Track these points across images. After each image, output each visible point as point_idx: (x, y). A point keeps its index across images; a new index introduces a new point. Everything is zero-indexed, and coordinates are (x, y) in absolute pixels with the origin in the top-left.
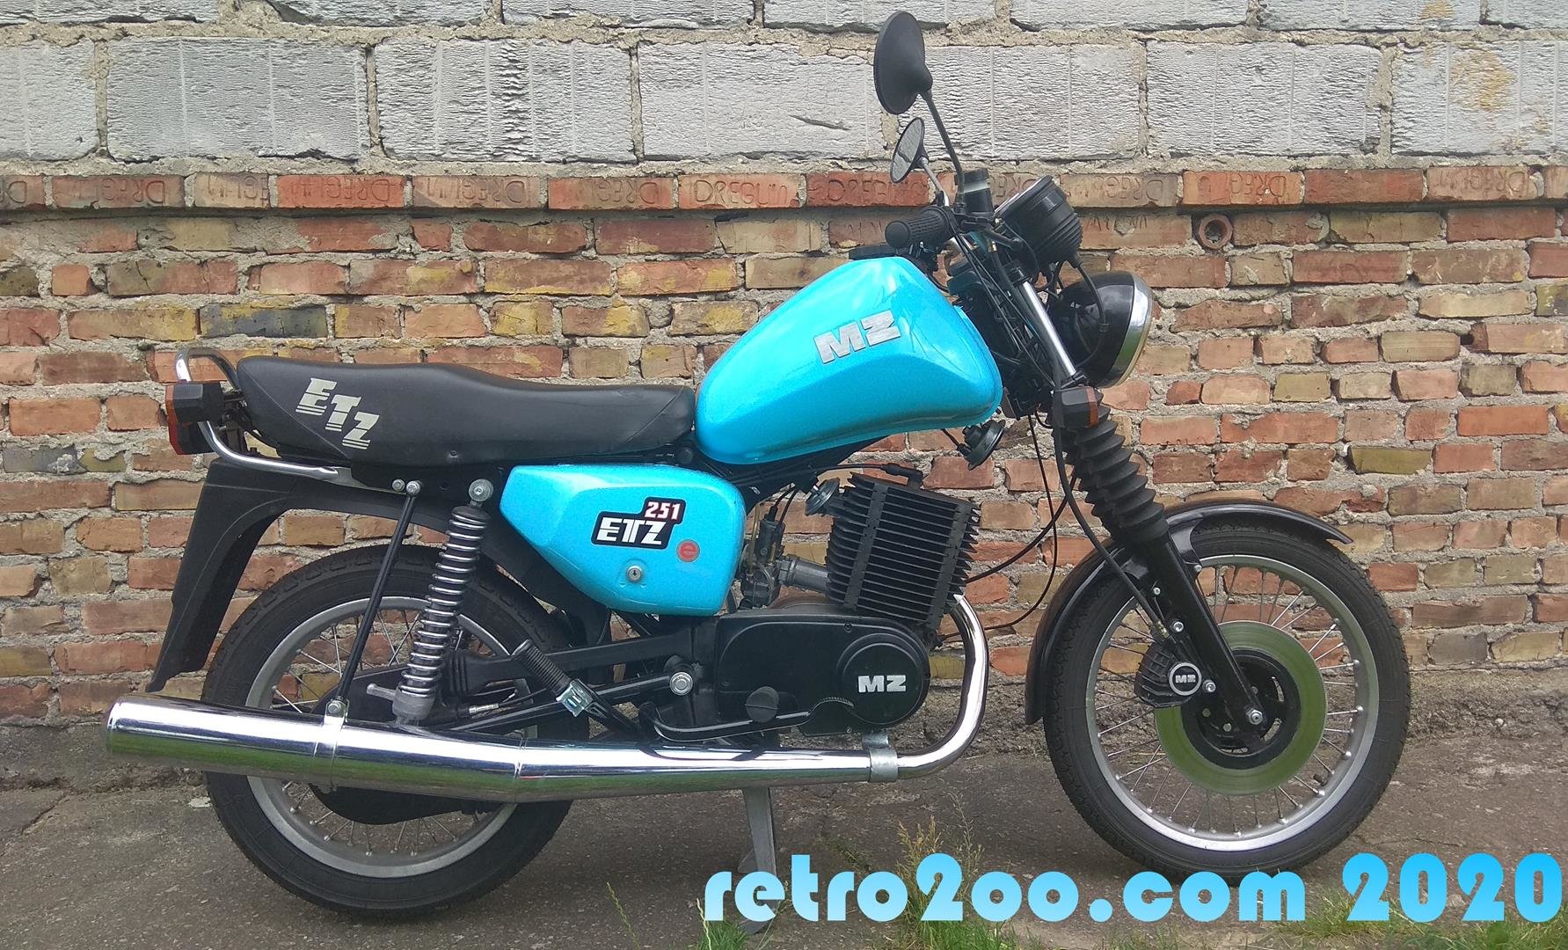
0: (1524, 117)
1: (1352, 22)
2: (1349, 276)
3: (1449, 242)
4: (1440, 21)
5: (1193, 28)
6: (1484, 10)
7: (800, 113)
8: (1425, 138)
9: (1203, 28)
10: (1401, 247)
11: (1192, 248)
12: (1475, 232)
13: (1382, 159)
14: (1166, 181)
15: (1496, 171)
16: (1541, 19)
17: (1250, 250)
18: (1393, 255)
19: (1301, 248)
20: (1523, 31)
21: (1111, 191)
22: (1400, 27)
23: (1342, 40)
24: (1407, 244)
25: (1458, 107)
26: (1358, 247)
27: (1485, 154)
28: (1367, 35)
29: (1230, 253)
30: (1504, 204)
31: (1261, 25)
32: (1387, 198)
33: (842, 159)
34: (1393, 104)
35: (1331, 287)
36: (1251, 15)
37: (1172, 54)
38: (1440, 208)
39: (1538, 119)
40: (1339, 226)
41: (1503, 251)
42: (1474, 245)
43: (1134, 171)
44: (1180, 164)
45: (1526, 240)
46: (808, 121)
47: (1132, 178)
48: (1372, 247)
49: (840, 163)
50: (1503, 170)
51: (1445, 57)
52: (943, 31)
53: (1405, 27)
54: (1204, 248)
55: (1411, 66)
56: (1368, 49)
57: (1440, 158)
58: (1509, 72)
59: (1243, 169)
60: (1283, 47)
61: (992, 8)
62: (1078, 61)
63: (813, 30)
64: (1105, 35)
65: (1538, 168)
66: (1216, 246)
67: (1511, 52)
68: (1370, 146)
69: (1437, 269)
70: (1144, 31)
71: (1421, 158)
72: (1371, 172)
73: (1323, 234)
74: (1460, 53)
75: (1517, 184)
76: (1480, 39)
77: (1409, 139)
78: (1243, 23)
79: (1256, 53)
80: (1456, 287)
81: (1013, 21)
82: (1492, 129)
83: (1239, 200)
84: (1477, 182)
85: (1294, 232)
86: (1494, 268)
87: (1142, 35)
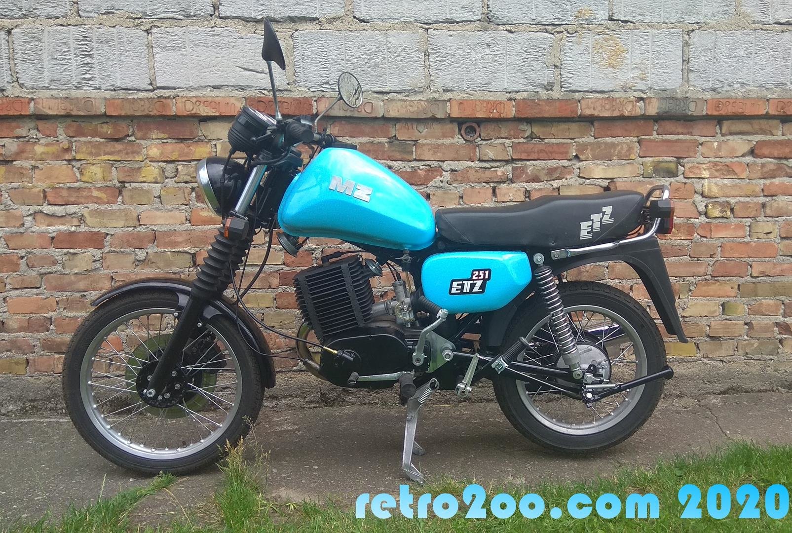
0: (633, 71)
1: (538, 20)
2: (542, 155)
3: (595, 138)
4: (587, 20)
5: (453, 22)
6: (610, 13)
7: (240, 65)
8: (578, 83)
9: (458, 23)
10: (569, 141)
11: (458, 140)
12: (609, 133)
13: (556, 94)
14: (441, 104)
15: (618, 100)
16: (642, 18)
17: (489, 142)
18: (565, 145)
19: (516, 141)
20: (632, 25)
21: (411, 109)
22: (565, 23)
23: (533, 30)
24: (573, 139)
25: (597, 66)
26: (546, 141)
27: (612, 91)
28: (547, 27)
29: (479, 143)
30: (622, 118)
31: (489, 21)
32: (558, 115)
33: (265, 89)
34: (561, 64)
35: (533, 162)
36: (483, 16)
37: (441, 36)
38: (590, 120)
39: (640, 72)
40: (537, 129)
41: (624, 143)
42: (609, 140)
43: (423, 99)
44: (448, 96)
45: (637, 137)
46: (245, 69)
47: (422, 102)
48: (554, 141)
49: (263, 92)
50: (622, 100)
51: (589, 39)
52: (317, 22)
53: (567, 22)
54: (465, 140)
55: (570, 44)
56: (547, 34)
57: (587, 94)
58: (624, 47)
59: (482, 98)
60: (501, 33)
61: (343, 10)
62: (390, 39)
63: (247, 20)
64: (404, 25)
65: (642, 99)
66: (471, 139)
67: (625, 36)
68: (549, 87)
69: (589, 153)
70: (426, 24)
71: (577, 94)
72: (550, 101)
73: (528, 134)
74: (597, 37)
75: (629, 107)
76: (608, 29)
77: (570, 83)
78: (479, 20)
79: (487, 37)
80: (599, 162)
81: (354, 17)
82: (615, 78)
83: (480, 115)
84: (608, 107)
85: (512, 132)
86: (620, 152)
87: (425, 26)
